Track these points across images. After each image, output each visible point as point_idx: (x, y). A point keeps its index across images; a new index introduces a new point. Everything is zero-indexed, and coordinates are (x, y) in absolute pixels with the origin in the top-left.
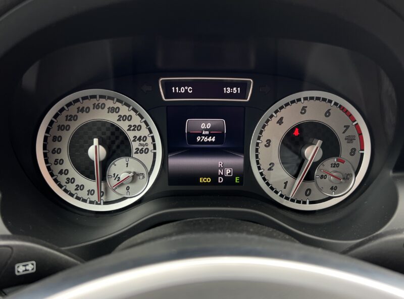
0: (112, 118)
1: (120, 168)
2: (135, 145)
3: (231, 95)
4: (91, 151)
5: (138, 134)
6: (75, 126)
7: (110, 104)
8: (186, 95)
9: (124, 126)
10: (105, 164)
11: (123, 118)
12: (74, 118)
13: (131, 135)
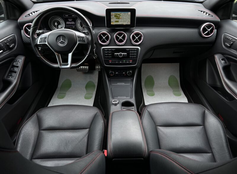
0: (58, 20)
1: (60, 27)
2: (61, 23)
3: (73, 16)
4: (56, 24)
5: (61, 22)
6: (53, 21)
7: (57, 18)
8: (67, 16)
9: (59, 21)
10: (58, 26)
11: (59, 20)
12: (53, 20)
13: (60, 22)
